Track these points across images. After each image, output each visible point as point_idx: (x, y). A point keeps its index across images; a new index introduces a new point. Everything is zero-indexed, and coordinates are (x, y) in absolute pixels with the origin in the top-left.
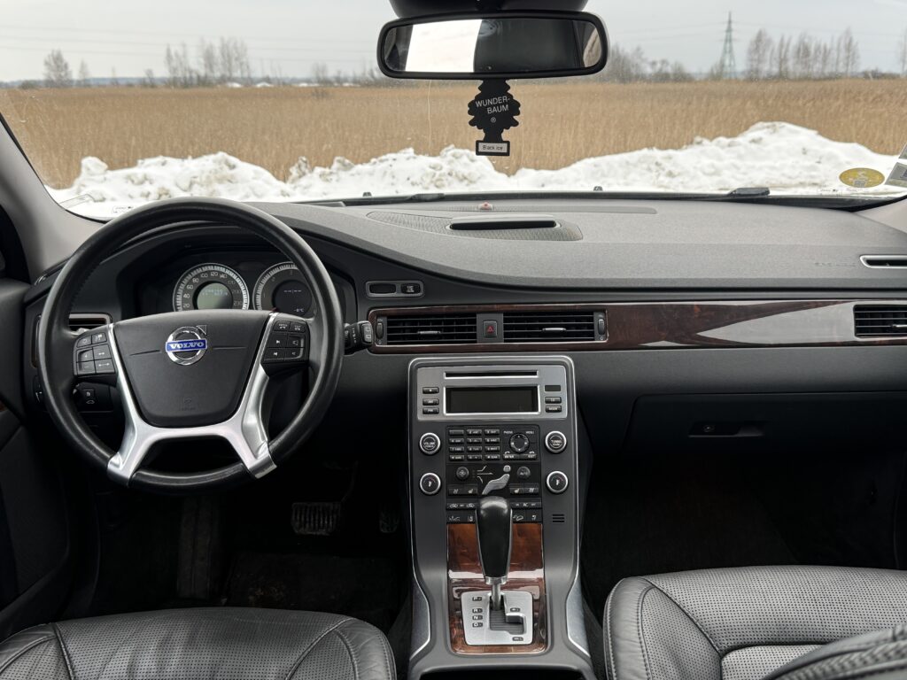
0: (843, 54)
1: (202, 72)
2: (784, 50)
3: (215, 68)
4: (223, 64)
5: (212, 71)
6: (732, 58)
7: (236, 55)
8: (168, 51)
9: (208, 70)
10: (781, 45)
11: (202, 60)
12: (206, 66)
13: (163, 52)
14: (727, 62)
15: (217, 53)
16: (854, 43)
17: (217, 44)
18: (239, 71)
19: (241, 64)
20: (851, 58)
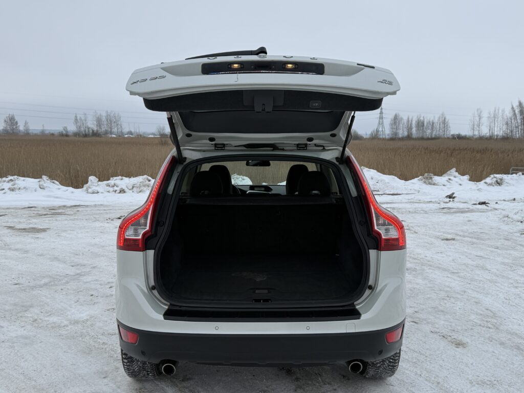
0: (442, 126)
1: (95, 129)
2: (410, 121)
3: (102, 127)
4: (107, 125)
5: (100, 128)
6: (383, 127)
7: (115, 120)
8: (76, 117)
9: (98, 128)
10: (408, 121)
11: (95, 122)
12: (97, 125)
13: (73, 118)
14: (381, 129)
15: (104, 119)
16: (447, 120)
17: (104, 114)
18: (116, 129)
19: (117, 125)
20: (446, 127)
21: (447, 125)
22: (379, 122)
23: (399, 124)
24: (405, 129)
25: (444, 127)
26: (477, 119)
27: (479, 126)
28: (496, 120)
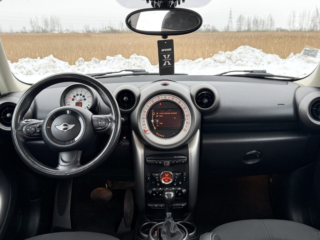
0: (269, 22)
1: (44, 27)
2: (249, 20)
3: (48, 26)
4: (51, 25)
5: (47, 27)
6: (232, 24)
7: (56, 21)
8: (31, 20)
9: (46, 27)
10: (248, 19)
11: (44, 23)
12: (45, 25)
14: (230, 25)
15: (49, 21)
16: (273, 18)
17: (49, 18)
18: (57, 27)
19: (58, 24)
20: (272, 24)
21: (273, 22)
22: (229, 21)
23: (242, 21)
24: (246, 25)
25: (271, 23)
26: (293, 18)
27: (293, 22)
28: (304, 18)
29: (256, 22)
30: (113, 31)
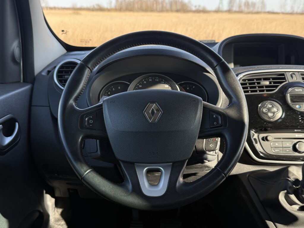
21: (265, 5)
22: (220, 2)
23: (233, 3)
24: (237, 7)
25: (262, 6)
29: (247, 4)
30: (101, 9)
